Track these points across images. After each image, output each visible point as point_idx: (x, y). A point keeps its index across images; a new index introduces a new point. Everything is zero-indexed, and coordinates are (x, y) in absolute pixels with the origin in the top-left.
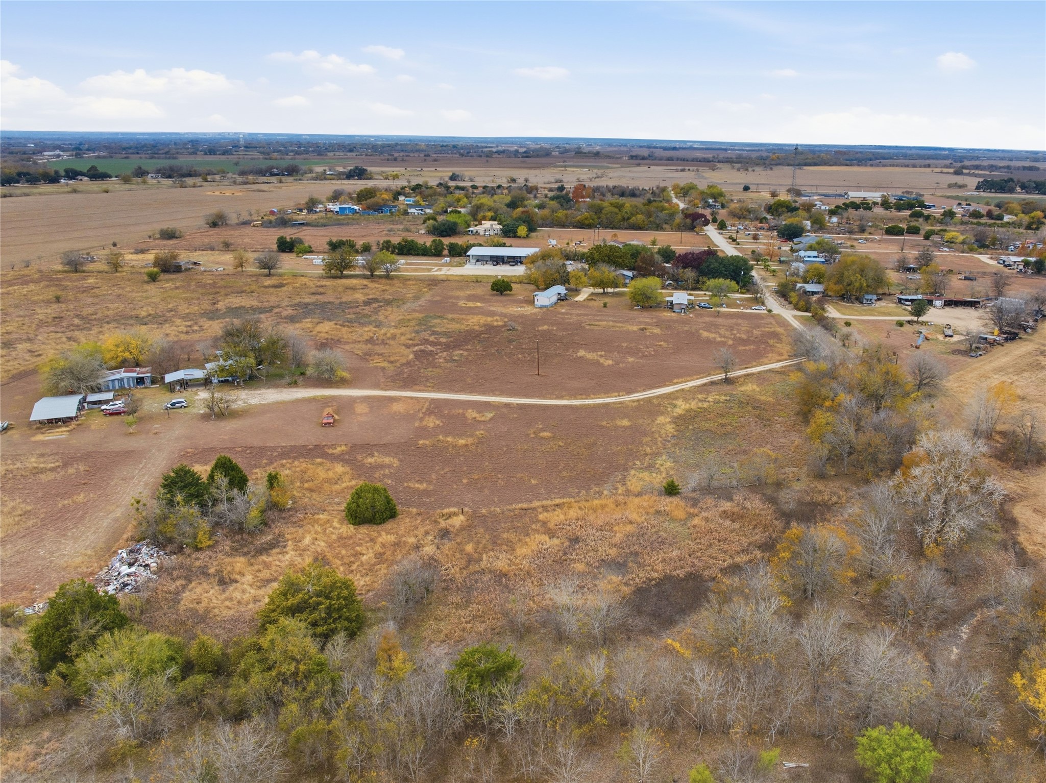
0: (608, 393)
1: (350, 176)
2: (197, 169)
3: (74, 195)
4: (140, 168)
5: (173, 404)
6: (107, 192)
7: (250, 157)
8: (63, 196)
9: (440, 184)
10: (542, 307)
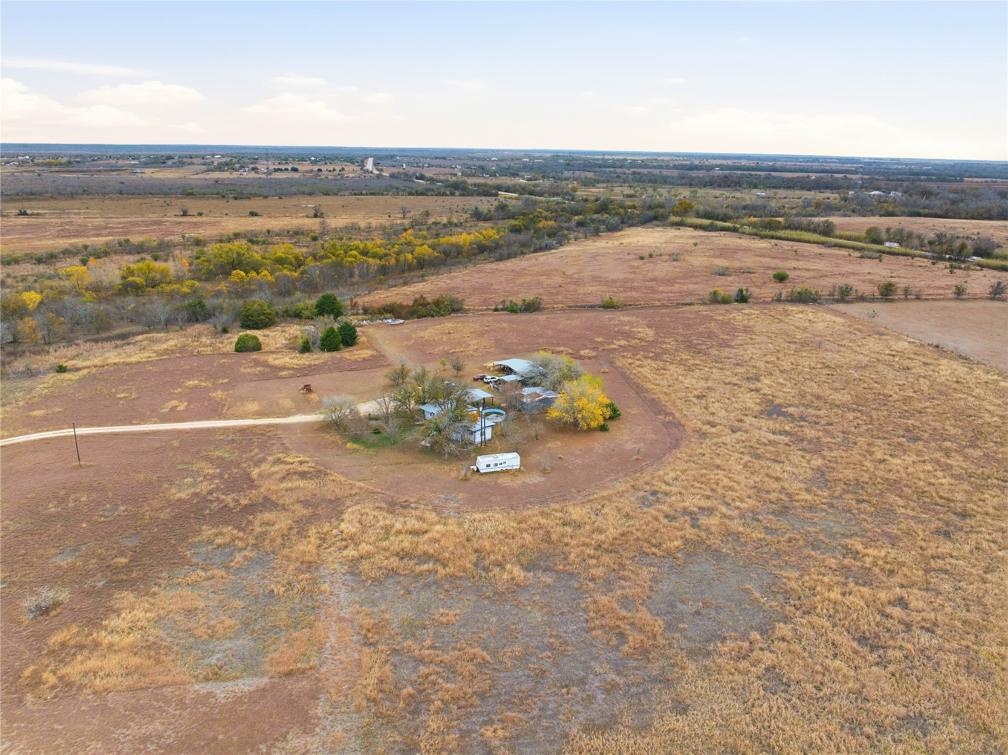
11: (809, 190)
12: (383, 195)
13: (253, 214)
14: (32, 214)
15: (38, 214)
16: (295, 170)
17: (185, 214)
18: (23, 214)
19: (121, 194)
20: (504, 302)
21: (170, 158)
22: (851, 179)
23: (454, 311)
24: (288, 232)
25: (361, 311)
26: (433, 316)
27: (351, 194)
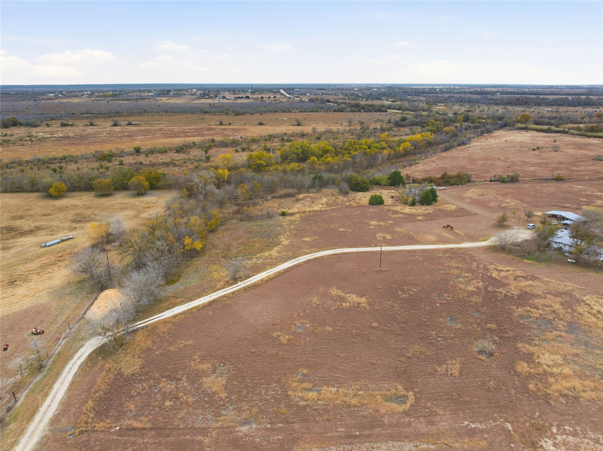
11: (575, 106)
12: (318, 112)
13: (261, 124)
14: (135, 125)
15: (138, 124)
16: (247, 97)
17: (221, 124)
18: (130, 124)
19: (167, 112)
20: (495, 176)
21: (169, 91)
22: (592, 99)
23: (469, 181)
24: (297, 134)
25: (411, 181)
26: (458, 185)
27: (299, 112)
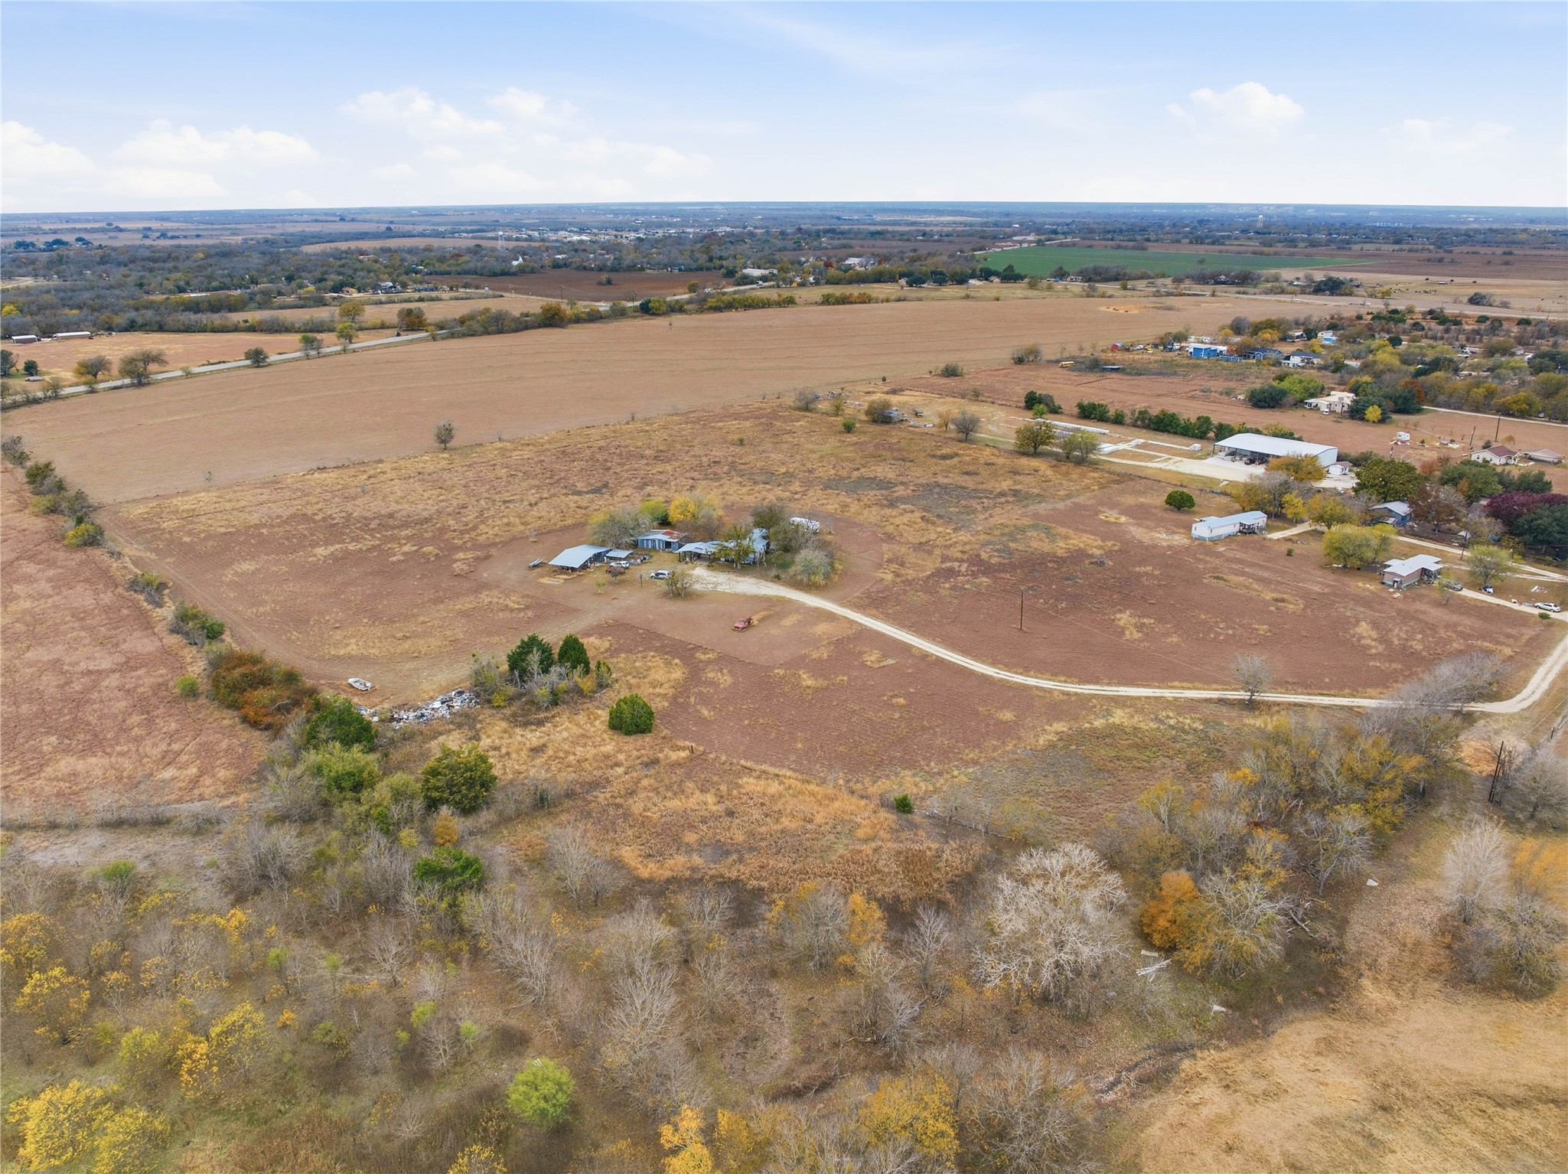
0: (1056, 675)
1: (1319, 289)
2: (1128, 271)
3: (968, 303)
4: (1061, 268)
5: (657, 574)
6: (997, 299)
7: (1250, 249)
8: (955, 302)
9: (1431, 312)
10: (1199, 538)
